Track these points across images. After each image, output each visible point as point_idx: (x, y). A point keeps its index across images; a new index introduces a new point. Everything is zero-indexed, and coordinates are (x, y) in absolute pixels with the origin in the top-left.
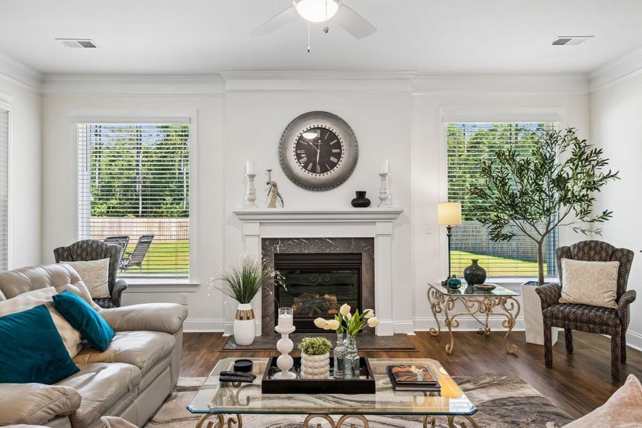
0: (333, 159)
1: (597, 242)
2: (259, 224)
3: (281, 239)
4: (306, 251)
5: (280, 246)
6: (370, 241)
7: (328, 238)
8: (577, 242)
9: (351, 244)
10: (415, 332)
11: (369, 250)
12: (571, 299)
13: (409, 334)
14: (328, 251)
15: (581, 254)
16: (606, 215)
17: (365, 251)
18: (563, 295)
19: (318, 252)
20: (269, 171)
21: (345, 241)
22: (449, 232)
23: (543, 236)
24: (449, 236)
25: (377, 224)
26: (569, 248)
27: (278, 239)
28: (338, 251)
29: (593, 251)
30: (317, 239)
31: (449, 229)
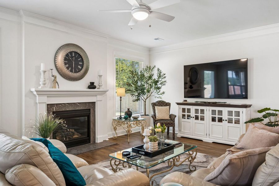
0: (80, 67)
1: (162, 101)
2: (46, 97)
3: (56, 104)
4: (68, 110)
5: (55, 108)
6: (94, 103)
7: (77, 103)
8: (157, 101)
9: (86, 105)
10: (109, 139)
11: (93, 107)
12: (160, 118)
13: (107, 140)
14: (77, 109)
15: (159, 105)
16: (163, 93)
17: (92, 108)
18: (157, 117)
19: (73, 109)
20: (52, 70)
21: (84, 104)
22: (121, 99)
23: (146, 100)
24: (121, 100)
25: (98, 96)
26: (155, 103)
27: (54, 104)
28: (81, 108)
29: (162, 104)
30: (73, 103)
31: (121, 98)
